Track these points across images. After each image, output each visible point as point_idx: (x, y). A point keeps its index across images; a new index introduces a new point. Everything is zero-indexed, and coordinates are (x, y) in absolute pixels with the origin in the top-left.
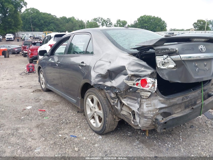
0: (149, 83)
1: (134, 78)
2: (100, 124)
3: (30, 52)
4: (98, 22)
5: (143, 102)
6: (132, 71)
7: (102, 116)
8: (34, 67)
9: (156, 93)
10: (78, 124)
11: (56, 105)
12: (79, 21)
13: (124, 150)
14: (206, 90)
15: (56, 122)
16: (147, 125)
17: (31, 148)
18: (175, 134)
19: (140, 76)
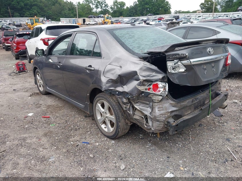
0: (160, 88)
1: (146, 84)
2: (112, 129)
3: (15, 46)
4: (91, 4)
5: (155, 106)
6: (144, 77)
7: (114, 121)
8: (25, 65)
9: (167, 97)
10: (88, 130)
11: (60, 110)
12: (68, 2)
13: (137, 153)
14: (214, 90)
15: (64, 128)
16: (160, 128)
17: (44, 157)
18: (185, 134)
19: (151, 81)
